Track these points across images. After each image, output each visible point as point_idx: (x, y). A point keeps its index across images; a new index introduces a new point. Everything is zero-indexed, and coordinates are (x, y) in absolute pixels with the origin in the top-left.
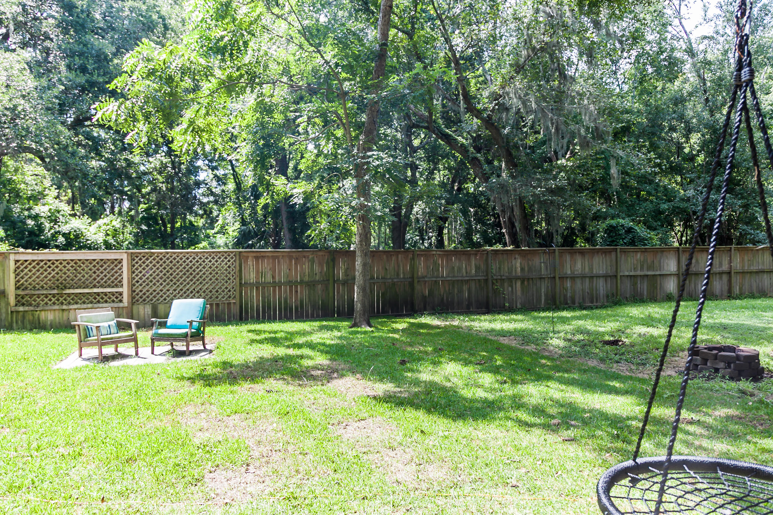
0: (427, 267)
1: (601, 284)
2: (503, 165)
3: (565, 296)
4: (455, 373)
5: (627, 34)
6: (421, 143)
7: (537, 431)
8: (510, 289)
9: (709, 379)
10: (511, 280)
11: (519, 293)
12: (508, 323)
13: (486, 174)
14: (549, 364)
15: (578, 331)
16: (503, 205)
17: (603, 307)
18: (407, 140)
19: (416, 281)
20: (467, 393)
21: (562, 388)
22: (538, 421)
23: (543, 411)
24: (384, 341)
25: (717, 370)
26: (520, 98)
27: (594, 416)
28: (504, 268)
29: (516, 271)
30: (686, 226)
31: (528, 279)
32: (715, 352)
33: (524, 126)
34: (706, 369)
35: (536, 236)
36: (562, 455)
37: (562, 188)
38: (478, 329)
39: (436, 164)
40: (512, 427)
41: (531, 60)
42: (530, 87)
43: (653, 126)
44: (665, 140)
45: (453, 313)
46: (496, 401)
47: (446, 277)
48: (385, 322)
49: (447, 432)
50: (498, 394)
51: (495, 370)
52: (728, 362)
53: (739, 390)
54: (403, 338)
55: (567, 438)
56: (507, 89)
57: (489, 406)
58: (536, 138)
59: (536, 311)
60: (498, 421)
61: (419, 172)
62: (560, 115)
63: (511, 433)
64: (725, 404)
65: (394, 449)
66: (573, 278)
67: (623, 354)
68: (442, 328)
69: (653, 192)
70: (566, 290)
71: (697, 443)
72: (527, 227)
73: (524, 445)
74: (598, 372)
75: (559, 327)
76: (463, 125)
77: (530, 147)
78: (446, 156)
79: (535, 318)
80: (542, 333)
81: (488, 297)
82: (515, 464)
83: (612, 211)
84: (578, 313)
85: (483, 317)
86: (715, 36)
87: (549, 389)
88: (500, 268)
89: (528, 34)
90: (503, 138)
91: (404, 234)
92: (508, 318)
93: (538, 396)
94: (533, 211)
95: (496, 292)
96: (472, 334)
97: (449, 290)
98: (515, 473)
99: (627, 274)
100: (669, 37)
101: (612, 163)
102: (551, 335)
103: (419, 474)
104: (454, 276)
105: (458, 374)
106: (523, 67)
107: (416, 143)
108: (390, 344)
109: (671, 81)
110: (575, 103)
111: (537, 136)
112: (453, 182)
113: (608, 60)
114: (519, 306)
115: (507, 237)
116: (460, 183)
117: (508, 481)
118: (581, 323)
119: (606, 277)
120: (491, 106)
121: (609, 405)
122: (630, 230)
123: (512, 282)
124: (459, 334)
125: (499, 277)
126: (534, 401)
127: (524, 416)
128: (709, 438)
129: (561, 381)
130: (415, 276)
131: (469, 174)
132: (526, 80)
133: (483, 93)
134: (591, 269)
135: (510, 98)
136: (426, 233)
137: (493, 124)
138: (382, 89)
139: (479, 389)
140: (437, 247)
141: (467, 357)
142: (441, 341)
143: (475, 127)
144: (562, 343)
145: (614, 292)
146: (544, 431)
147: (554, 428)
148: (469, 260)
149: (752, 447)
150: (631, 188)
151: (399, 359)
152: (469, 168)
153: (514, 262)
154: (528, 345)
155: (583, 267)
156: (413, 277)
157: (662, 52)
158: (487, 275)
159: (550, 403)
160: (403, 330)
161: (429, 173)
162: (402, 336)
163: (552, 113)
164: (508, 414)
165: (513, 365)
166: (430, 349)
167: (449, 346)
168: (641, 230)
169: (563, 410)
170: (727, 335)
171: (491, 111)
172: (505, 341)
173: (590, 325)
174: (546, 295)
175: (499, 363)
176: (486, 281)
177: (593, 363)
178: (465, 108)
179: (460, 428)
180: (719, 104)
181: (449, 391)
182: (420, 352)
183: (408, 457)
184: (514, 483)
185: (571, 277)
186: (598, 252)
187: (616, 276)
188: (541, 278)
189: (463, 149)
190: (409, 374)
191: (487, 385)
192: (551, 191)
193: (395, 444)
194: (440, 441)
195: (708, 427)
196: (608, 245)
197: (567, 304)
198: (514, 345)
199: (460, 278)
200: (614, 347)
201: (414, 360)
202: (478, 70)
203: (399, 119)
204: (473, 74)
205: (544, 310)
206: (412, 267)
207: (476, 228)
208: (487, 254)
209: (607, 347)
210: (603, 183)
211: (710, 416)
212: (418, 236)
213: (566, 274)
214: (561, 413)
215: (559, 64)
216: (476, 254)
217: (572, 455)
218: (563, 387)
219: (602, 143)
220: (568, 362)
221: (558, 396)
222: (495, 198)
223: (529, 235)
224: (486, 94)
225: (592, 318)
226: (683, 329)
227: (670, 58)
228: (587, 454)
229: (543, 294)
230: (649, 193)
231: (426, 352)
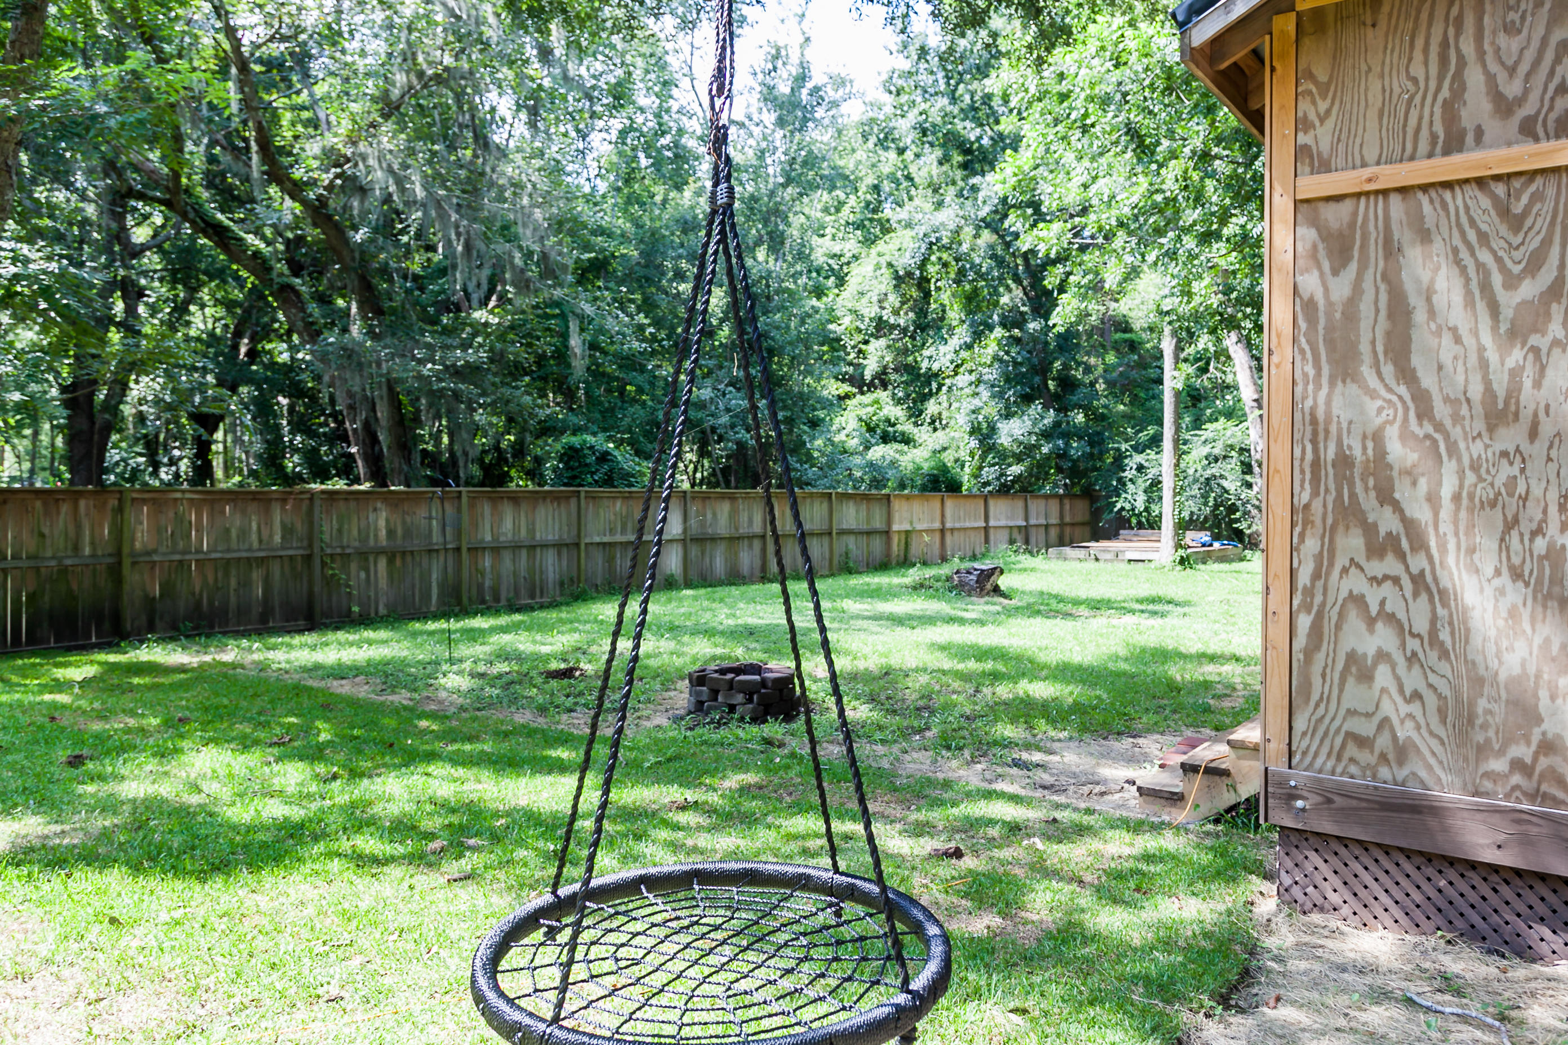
0: (158, 530)
1: (550, 561)
2: (354, 309)
3: (480, 587)
4: (214, 771)
5: (602, 84)
6: (154, 237)
7: (394, 872)
8: (363, 575)
9: (719, 724)
10: (365, 556)
11: (383, 582)
12: (354, 649)
13: (312, 323)
14: (435, 727)
15: (499, 656)
16: (350, 394)
17: (553, 605)
18: (114, 225)
19: (127, 562)
20: (240, 814)
21: (456, 775)
22: (400, 850)
23: (414, 828)
24: (24, 713)
25: (732, 708)
26: (390, 170)
27: (514, 821)
28: (350, 531)
29: (376, 536)
30: (703, 453)
31: (404, 553)
32: (730, 676)
33: (403, 231)
34: (716, 708)
35: (422, 463)
36: (444, 910)
37: (478, 368)
38: (283, 665)
39: (193, 290)
40: (341, 872)
41: (414, 96)
42: (412, 152)
43: (646, 266)
44: (667, 293)
45: (224, 634)
46: (311, 821)
47: (209, 551)
48: (34, 665)
49: (182, 911)
50: (314, 806)
51: (314, 754)
52: (749, 691)
53: (764, 739)
54: (83, 703)
55: (456, 876)
56: (362, 147)
57: (291, 836)
58: (429, 260)
59: (419, 619)
60: (309, 865)
61: (146, 304)
62: (475, 220)
63: (336, 885)
64: (740, 766)
65: (24, 977)
66: (496, 550)
67: (581, 694)
68: (193, 670)
69: (647, 387)
70: (483, 575)
71: (690, 842)
72: (405, 443)
73: (363, 906)
74: (530, 732)
75: (464, 650)
76: (258, 209)
77: (416, 278)
78: (219, 274)
79: (414, 635)
80: (425, 665)
81: (311, 594)
82: (340, 952)
83: (574, 419)
84: (503, 620)
85: (297, 640)
86: (747, 122)
87: (430, 780)
88: (340, 531)
89: (408, 42)
90: (352, 251)
91: (103, 450)
92: (357, 637)
93: (406, 796)
94: (418, 411)
95: (330, 582)
96: (267, 680)
97: (216, 580)
98: (339, 971)
99: (597, 539)
100: (675, 109)
101: (573, 326)
102: (445, 667)
103: (92, 1024)
104: (229, 550)
105: (222, 772)
106: (398, 108)
107: (140, 235)
108: (40, 720)
109: (679, 187)
110: (505, 200)
111: (430, 255)
112: (238, 334)
113: (569, 127)
114: (382, 611)
115: (360, 463)
116: (253, 339)
117: (320, 991)
118: (507, 638)
119: (559, 546)
120: (326, 178)
121: (545, 795)
122: (604, 457)
123: (367, 560)
124: (234, 681)
125: (339, 551)
126: (394, 810)
127: (368, 843)
128: (712, 829)
129: (457, 760)
130: (126, 550)
131: (275, 320)
132: (403, 136)
133: (307, 146)
134: (531, 531)
135: (369, 169)
136: (165, 450)
137: (329, 218)
138: (32, 90)
139: (272, 801)
140: (192, 482)
141: (248, 730)
142: (183, 702)
143: (288, 218)
144: (464, 683)
145: (575, 574)
146: (412, 869)
147: (433, 858)
148: (268, 512)
149: (772, 834)
150: (609, 378)
151: (63, 754)
152: (274, 309)
153: (372, 517)
154: (393, 693)
155: (516, 528)
156: (119, 553)
157: (664, 133)
158: (310, 546)
159: (429, 808)
160: (84, 683)
161: (174, 310)
162: (78, 697)
163: (457, 212)
164: (334, 846)
165: (357, 738)
166: (154, 721)
167: (206, 710)
168: (624, 458)
169: (455, 819)
170: (753, 645)
171: (325, 188)
172: (344, 688)
173: (524, 642)
174: (441, 586)
175: (324, 737)
176: (308, 558)
177: (523, 717)
178: (264, 173)
179: (215, 894)
180: (751, 243)
181: (195, 814)
182: (128, 731)
183: (70, 988)
184: (334, 992)
185: (492, 549)
186: (544, 499)
187: (577, 545)
188: (430, 551)
189: (259, 264)
190: (90, 788)
191: (291, 789)
192: (456, 373)
193: (34, 964)
194: (161, 935)
195: (710, 811)
196: (565, 485)
197: (483, 601)
198: (362, 695)
199: (245, 555)
200: (565, 682)
201: (108, 753)
202: (298, 93)
203: (89, 172)
204: (286, 100)
205: (436, 617)
206: (118, 532)
207: (291, 441)
208: (311, 499)
209: (554, 683)
210: (558, 365)
211: (715, 790)
212: (141, 455)
213: (483, 541)
214: (450, 825)
215: (473, 117)
216: (284, 501)
217: (463, 908)
218: (461, 772)
219: (554, 286)
220: (475, 719)
221: (445, 790)
222: (333, 377)
223: (408, 460)
224: (313, 148)
225: (529, 629)
226: (686, 638)
227: (676, 146)
228: (495, 899)
229: (434, 585)
230: (640, 390)
231: (142, 731)
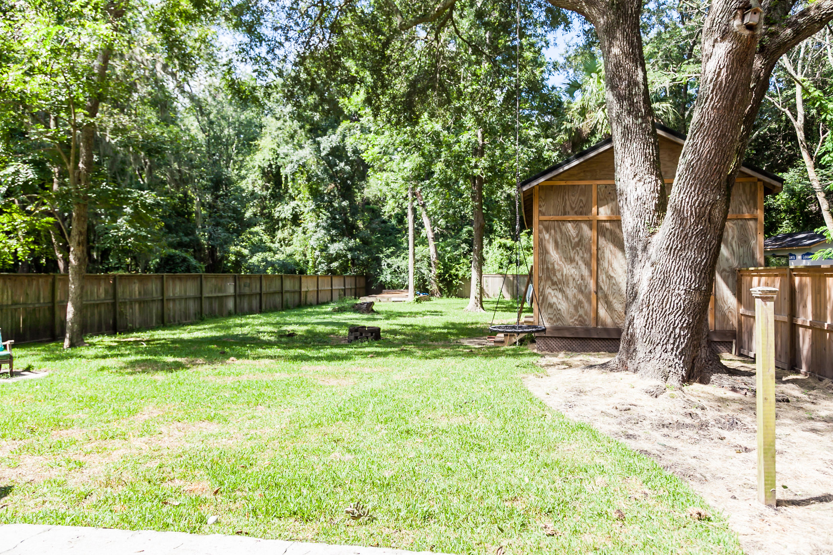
0: (65, 292)
1: (192, 305)
3: (169, 316)
8: (131, 311)
10: (132, 302)
11: (137, 314)
19: (56, 305)
28: (126, 292)
29: (135, 294)
31: (144, 302)
70: (170, 311)
81: (115, 319)
88: (123, 292)
95: (121, 314)
104: (87, 300)
114: (137, 325)
119: (195, 298)
122: (184, 260)
123: (132, 304)
125: (123, 300)
130: (55, 300)
145: (200, 310)
153: (133, 286)
155: (181, 291)
156: (53, 302)
158: (115, 298)
174: (157, 315)
176: (114, 304)
185: (173, 300)
186: (189, 278)
187: (201, 298)
188: (152, 301)
199: (92, 302)
206: (53, 293)
208: (114, 278)
213: (170, 296)
216: (105, 279)
229: (154, 314)
